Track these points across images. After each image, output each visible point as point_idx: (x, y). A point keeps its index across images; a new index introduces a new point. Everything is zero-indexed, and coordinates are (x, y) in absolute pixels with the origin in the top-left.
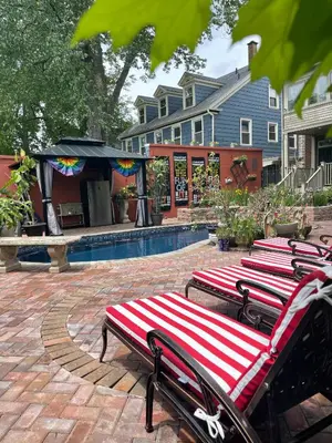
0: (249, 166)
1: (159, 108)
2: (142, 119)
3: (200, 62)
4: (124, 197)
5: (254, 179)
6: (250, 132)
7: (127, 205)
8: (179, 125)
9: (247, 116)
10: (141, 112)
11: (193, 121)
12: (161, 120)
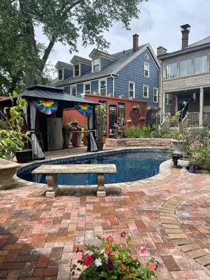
0: (140, 112)
1: (74, 71)
2: (60, 77)
3: (106, 44)
4: (70, 130)
5: (143, 120)
6: (134, 90)
7: (71, 135)
8: (90, 82)
9: (132, 80)
10: (60, 72)
11: (100, 80)
12: (75, 79)
